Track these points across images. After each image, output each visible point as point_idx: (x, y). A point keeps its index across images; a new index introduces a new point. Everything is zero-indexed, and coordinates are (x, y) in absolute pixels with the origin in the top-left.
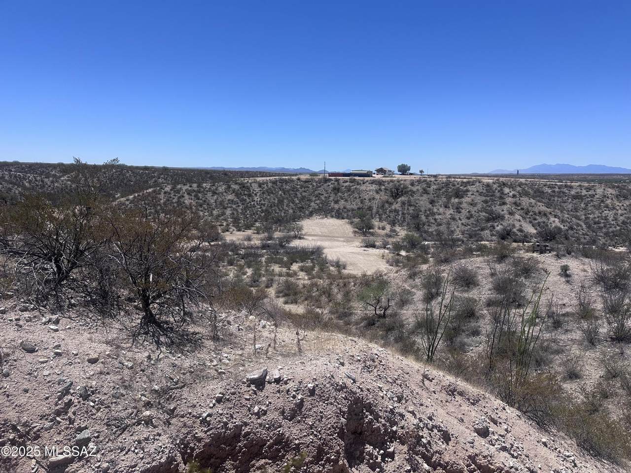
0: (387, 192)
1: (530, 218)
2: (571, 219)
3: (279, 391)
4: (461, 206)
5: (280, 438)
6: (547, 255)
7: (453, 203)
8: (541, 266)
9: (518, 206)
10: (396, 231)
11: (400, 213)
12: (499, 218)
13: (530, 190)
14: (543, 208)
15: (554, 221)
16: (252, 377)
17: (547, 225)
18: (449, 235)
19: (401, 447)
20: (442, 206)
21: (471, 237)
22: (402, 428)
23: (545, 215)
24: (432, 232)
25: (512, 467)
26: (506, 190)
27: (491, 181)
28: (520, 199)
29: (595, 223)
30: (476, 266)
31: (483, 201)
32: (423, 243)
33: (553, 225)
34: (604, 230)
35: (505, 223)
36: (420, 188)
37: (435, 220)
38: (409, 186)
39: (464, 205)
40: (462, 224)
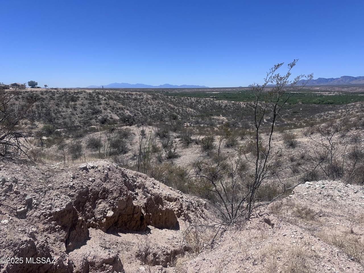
0: (24, 99)
1: (115, 111)
2: (135, 111)
3: (95, 172)
4: (76, 106)
5: (104, 189)
6: (133, 126)
7: (71, 104)
8: (131, 132)
9: (108, 105)
10: (36, 125)
11: (37, 112)
12: (98, 112)
13: (113, 96)
14: (121, 106)
15: (127, 112)
16: (83, 167)
17: (124, 115)
18: (71, 124)
19: (139, 190)
20: (65, 107)
21: (85, 124)
22: (138, 183)
23: (122, 109)
24: (60, 123)
25: (169, 195)
26: (101, 97)
27: (91, 91)
28: (108, 101)
29: (145, 112)
30: (99, 136)
31: (88, 103)
32: (56, 131)
33: (127, 114)
34: (149, 115)
35: (103, 115)
36: (48, 96)
37: (61, 115)
38: (40, 95)
39: (78, 106)
40: (79, 117)
